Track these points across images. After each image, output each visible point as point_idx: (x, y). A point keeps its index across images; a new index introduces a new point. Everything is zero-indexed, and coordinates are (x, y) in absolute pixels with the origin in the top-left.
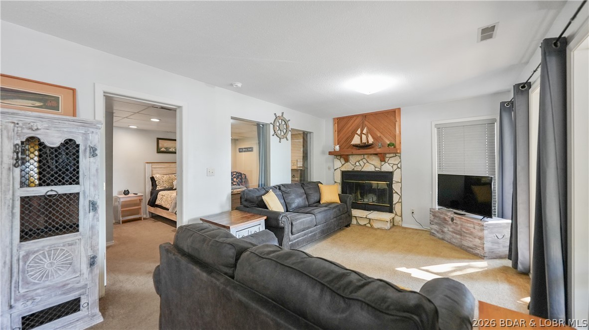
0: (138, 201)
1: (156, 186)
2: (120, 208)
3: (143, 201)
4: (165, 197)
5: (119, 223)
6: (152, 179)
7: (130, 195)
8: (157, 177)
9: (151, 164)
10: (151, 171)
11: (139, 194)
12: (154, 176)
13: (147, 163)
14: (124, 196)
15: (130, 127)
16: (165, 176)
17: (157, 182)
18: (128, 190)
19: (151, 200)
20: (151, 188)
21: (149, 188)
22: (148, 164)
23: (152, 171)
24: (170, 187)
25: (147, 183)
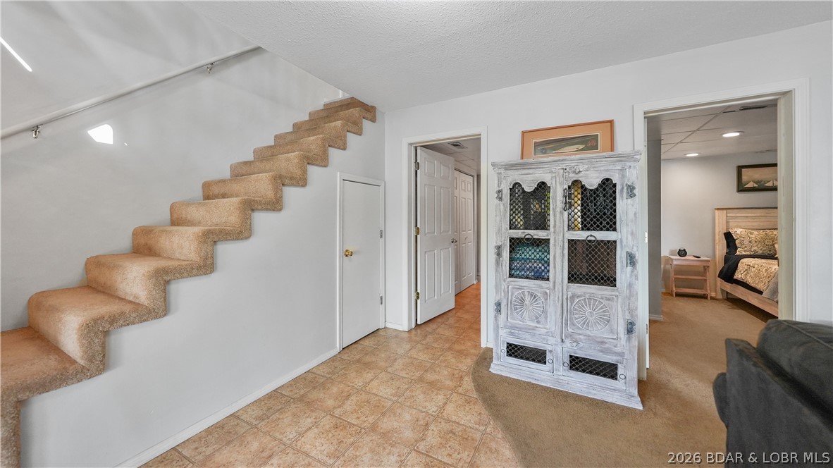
0: (702, 269)
1: (736, 248)
2: (673, 274)
3: (711, 269)
4: (753, 269)
5: (672, 295)
6: (728, 236)
7: (687, 257)
8: (738, 232)
9: (725, 211)
10: (725, 222)
11: (702, 258)
12: (730, 230)
13: (718, 209)
14: (678, 257)
15: (688, 155)
16: (756, 232)
17: (737, 242)
18: (684, 250)
19: (725, 270)
20: (725, 250)
21: (721, 249)
22: (720, 212)
23: (727, 222)
24: (767, 252)
25: (717, 241)
